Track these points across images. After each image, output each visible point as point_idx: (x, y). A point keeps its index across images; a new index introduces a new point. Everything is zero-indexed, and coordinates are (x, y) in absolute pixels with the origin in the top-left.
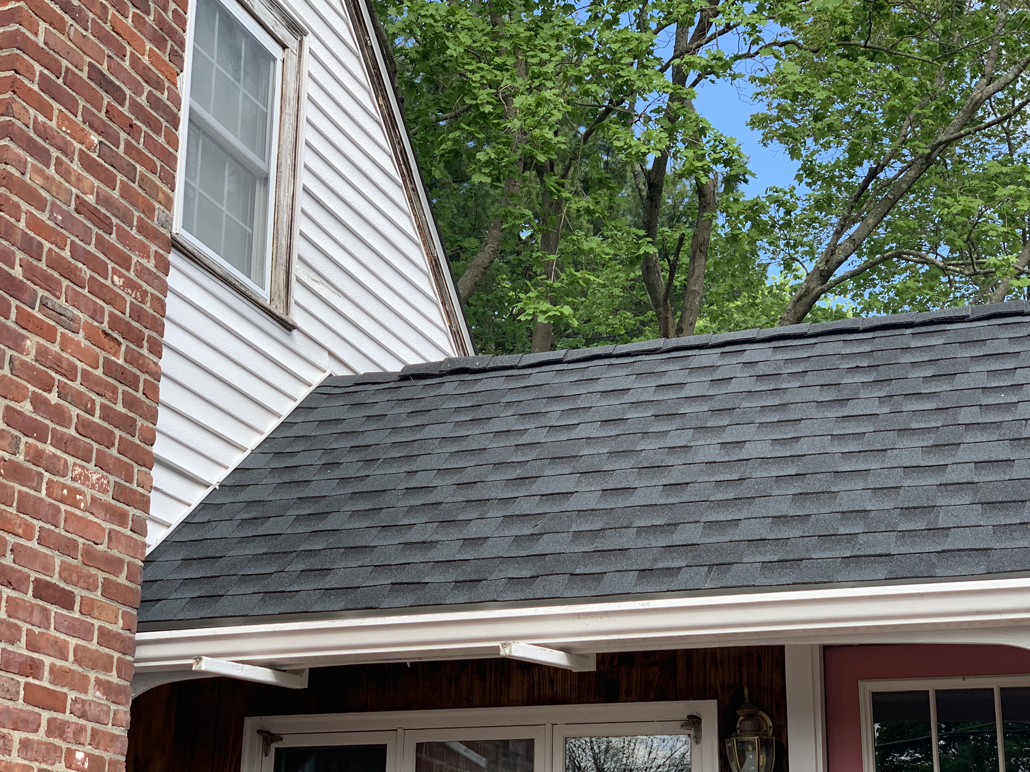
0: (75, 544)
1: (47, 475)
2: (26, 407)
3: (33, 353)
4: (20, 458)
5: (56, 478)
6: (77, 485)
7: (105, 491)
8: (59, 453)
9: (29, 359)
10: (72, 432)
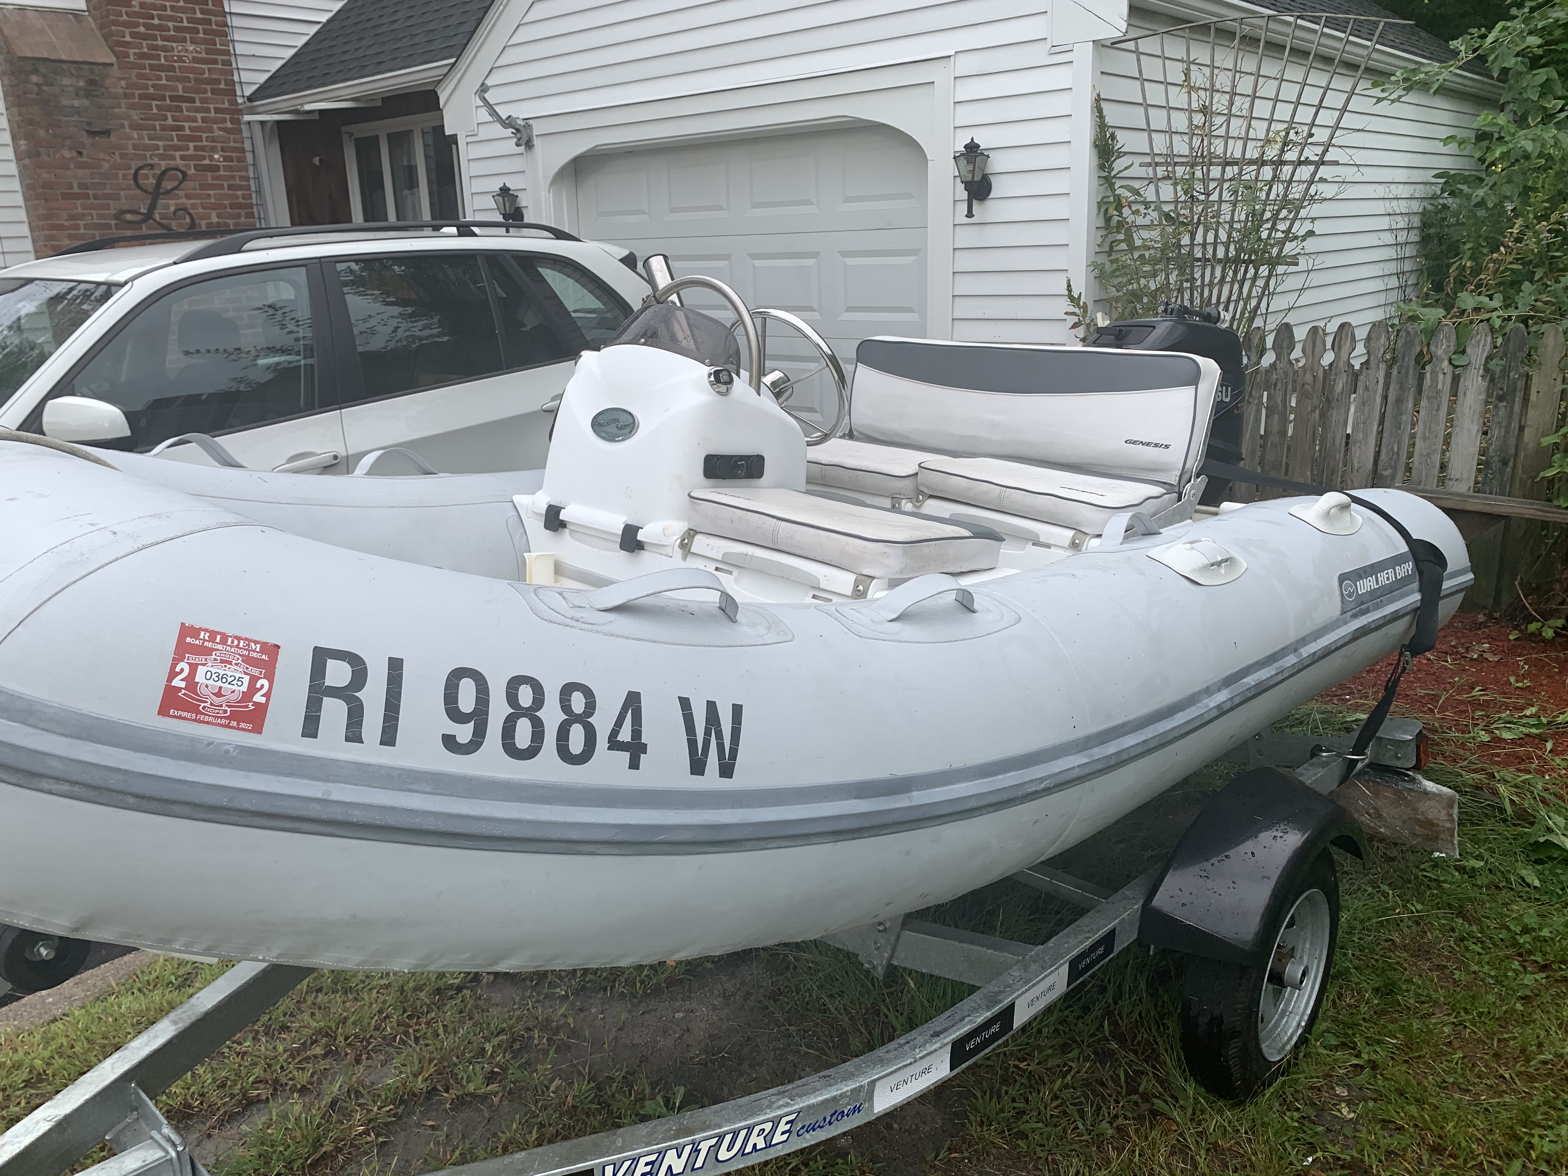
0: (189, 78)
1: (162, 54)
2: (142, 29)
3: (138, 6)
4: (146, 50)
5: (168, 54)
6: (182, 54)
7: (200, 53)
8: (166, 43)
9: (137, 9)
10: (172, 33)
